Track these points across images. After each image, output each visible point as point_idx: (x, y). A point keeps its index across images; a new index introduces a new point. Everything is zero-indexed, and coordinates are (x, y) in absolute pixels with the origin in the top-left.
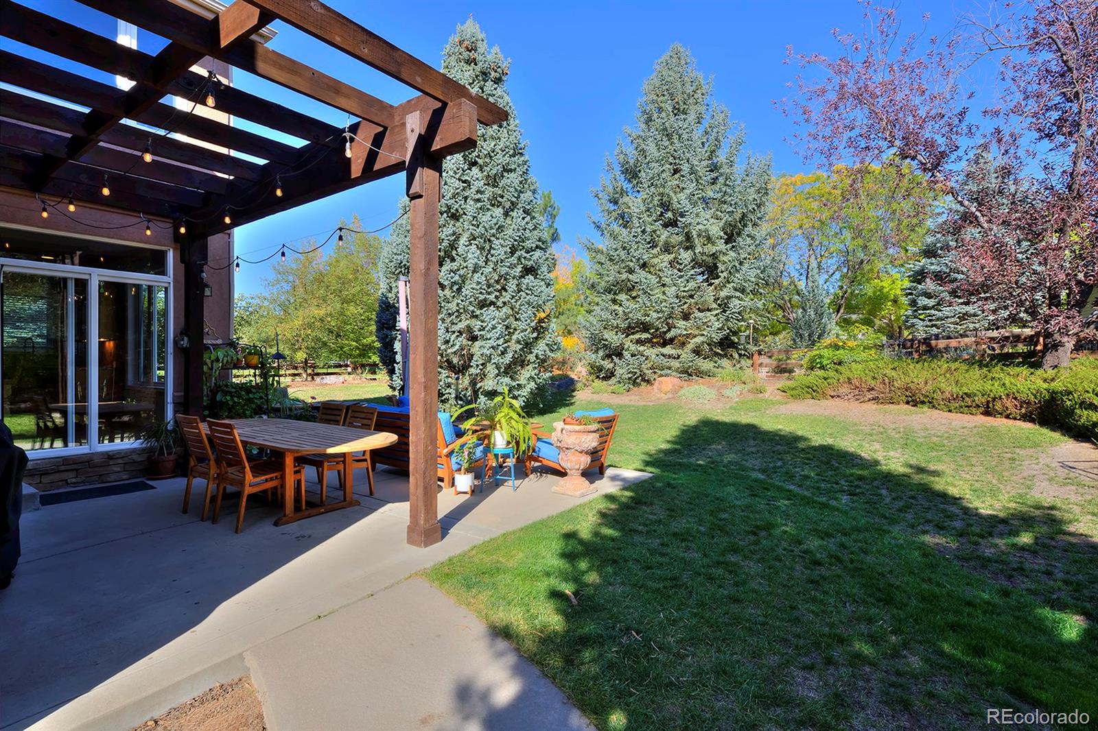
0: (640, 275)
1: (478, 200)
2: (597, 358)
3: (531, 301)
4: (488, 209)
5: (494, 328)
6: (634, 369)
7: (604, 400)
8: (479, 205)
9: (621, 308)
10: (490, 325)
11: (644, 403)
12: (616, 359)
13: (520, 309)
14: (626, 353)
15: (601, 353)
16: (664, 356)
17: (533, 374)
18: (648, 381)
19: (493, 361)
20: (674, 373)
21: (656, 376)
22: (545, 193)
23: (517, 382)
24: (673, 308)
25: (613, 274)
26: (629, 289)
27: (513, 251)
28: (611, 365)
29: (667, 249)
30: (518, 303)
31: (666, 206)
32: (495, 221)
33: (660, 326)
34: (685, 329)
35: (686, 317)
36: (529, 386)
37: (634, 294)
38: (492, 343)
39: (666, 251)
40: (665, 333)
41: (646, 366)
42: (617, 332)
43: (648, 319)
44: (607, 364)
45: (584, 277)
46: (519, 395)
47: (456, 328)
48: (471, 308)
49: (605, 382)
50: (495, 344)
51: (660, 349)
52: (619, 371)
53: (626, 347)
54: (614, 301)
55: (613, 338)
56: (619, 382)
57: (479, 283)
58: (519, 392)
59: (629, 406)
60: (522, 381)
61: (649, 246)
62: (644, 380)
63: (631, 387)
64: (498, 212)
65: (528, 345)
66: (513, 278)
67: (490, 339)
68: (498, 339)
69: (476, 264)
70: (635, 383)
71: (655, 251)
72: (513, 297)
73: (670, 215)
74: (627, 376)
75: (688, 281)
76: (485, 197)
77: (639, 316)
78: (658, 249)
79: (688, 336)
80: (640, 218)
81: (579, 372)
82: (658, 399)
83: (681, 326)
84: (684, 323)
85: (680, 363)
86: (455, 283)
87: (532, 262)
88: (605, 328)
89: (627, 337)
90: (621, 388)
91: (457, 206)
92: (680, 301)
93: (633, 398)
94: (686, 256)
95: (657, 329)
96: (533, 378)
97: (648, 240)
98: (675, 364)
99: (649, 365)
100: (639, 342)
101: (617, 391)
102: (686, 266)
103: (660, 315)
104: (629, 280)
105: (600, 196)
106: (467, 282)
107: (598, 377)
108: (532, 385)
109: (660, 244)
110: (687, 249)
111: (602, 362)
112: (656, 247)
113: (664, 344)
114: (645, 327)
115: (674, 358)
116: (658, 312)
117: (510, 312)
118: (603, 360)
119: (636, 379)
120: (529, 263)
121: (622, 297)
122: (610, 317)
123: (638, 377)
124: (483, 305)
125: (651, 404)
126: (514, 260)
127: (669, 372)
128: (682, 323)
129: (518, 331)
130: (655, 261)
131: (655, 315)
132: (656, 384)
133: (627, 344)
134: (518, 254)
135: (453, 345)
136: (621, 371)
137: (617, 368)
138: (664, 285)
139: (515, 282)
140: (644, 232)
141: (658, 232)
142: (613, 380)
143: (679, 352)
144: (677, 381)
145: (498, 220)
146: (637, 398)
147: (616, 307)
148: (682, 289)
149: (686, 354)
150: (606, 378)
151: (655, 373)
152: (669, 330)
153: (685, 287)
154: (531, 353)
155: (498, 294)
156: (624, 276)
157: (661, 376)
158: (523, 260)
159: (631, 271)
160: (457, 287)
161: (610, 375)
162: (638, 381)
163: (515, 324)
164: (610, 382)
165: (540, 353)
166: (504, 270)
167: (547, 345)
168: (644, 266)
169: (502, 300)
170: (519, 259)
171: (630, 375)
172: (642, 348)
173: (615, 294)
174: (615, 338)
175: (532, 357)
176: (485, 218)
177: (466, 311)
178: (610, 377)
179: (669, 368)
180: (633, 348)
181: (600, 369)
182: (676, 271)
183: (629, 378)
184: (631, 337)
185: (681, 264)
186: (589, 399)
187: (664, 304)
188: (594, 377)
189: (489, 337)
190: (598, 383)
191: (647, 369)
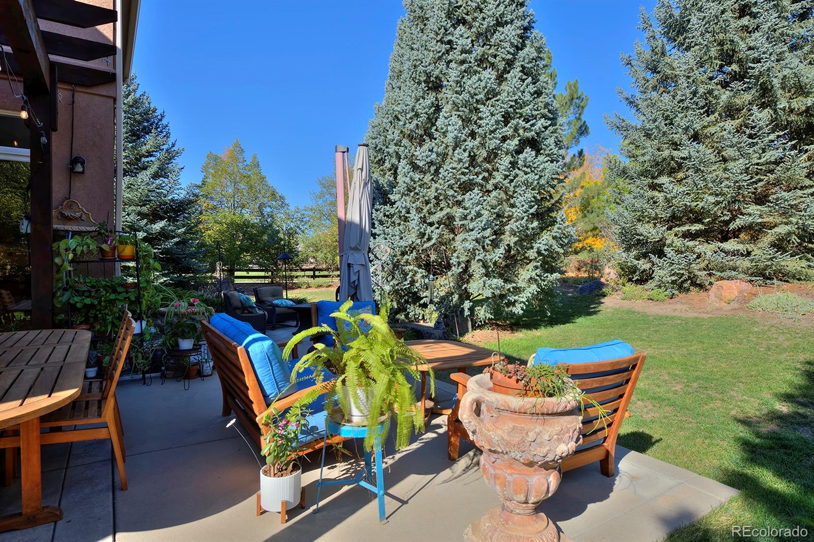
0: (689, 149)
1: (463, 62)
2: (630, 257)
3: (530, 181)
4: (476, 72)
5: (479, 215)
6: (680, 269)
7: (636, 309)
8: (463, 68)
9: (662, 194)
10: (473, 212)
11: (696, 315)
12: (654, 258)
13: (515, 192)
14: (669, 249)
15: (634, 253)
16: (725, 252)
17: (534, 274)
18: (701, 286)
19: (477, 258)
20: (741, 276)
21: (712, 280)
22: (572, 83)
23: (514, 285)
24: (739, 188)
25: (650, 151)
26: (673, 168)
27: (507, 118)
28: (648, 266)
29: (731, 112)
30: (513, 184)
31: (728, 57)
32: (483, 84)
33: (719, 214)
34: (760, 216)
35: (761, 200)
36: (530, 290)
37: (680, 175)
38: (475, 234)
39: (727, 116)
40: (727, 223)
41: (698, 267)
42: (655, 224)
43: (701, 204)
44: (643, 265)
45: (613, 162)
46: (515, 301)
47: (434, 218)
48: (451, 192)
49: (639, 286)
50: (479, 236)
51: (720, 244)
52: (658, 273)
53: (668, 242)
54: (653, 187)
55: (650, 231)
56: (660, 287)
57: (460, 160)
58: (516, 298)
59: (673, 318)
60: (521, 284)
61: (702, 111)
62: (694, 284)
63: (676, 292)
64: (489, 75)
65: (526, 239)
66: (507, 154)
67: (472, 230)
68: (484, 229)
69: (457, 137)
70: (681, 288)
71: (712, 118)
72: (506, 177)
73: (735, 67)
74: (669, 279)
75: (764, 151)
76: (471, 58)
77: (687, 201)
78: (716, 114)
79: (763, 225)
80: (688, 77)
81: (610, 274)
82: (717, 309)
83: (754, 213)
84: (759, 207)
85: (752, 261)
86: (431, 163)
87: (533, 133)
88: (639, 220)
89: (670, 229)
90: (662, 294)
91: (437, 72)
92: (752, 178)
93: (678, 306)
94: (762, 116)
95: (716, 217)
96: (536, 280)
97: (701, 104)
98: (745, 263)
99: (703, 265)
100: (688, 235)
101: (656, 297)
102: (761, 129)
103: (720, 199)
104: (673, 159)
105: (633, 63)
106: (448, 160)
107: (630, 280)
108: (534, 288)
109: (719, 109)
110: (763, 106)
111: (636, 262)
112: (713, 113)
113: (725, 239)
114: (697, 216)
115: (742, 255)
116: (717, 195)
117: (503, 196)
118: (638, 259)
119: (683, 282)
120: (529, 135)
121: (664, 180)
122: (647, 206)
123: (686, 280)
124: (466, 187)
125: (706, 316)
126: (508, 131)
127: (734, 273)
128: (753, 209)
129: (513, 220)
130: (712, 130)
131: (712, 199)
132: (714, 289)
133: (670, 238)
134: (513, 122)
135: (429, 239)
136: (662, 273)
137: (655, 268)
138: (725, 160)
139: (509, 158)
140: (694, 93)
141: (716, 93)
142: (651, 284)
143: (750, 247)
144: (746, 286)
145: (487, 83)
146: (685, 307)
147: (656, 193)
148: (756, 161)
149: (761, 250)
150: (641, 281)
151: (710, 275)
152: (733, 219)
153: (760, 158)
154: (532, 248)
155: (486, 174)
156: (666, 153)
157: (722, 278)
158: (521, 131)
159: (676, 145)
160: (435, 167)
161: (644, 279)
162: (685, 285)
163: (508, 210)
164: (646, 286)
165: (543, 248)
166: (493, 144)
167: (554, 238)
168: (696, 137)
169: (492, 181)
170: (516, 130)
171: (674, 278)
172: (691, 244)
173: (653, 178)
174: (653, 231)
175: (532, 254)
176: (470, 82)
177: (446, 197)
178: (646, 281)
179: (734, 269)
180: (678, 242)
181: (633, 270)
182: (745, 138)
183: (673, 282)
184: (677, 229)
185: (753, 128)
186: (618, 306)
187: (726, 183)
188: (626, 280)
189: (471, 227)
190: (630, 288)
191: (700, 270)
